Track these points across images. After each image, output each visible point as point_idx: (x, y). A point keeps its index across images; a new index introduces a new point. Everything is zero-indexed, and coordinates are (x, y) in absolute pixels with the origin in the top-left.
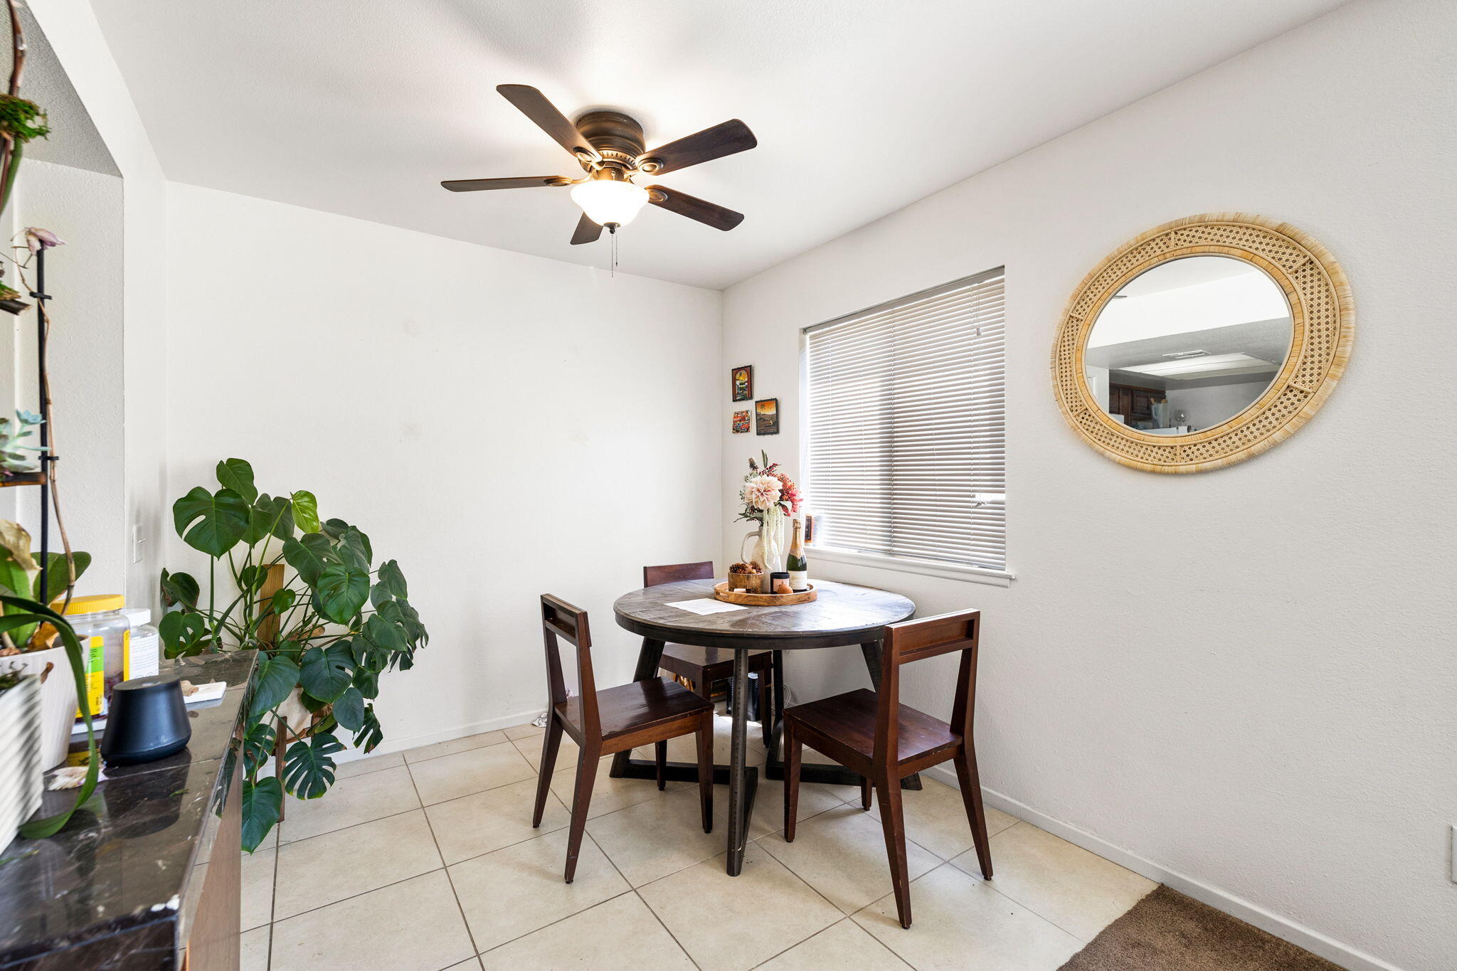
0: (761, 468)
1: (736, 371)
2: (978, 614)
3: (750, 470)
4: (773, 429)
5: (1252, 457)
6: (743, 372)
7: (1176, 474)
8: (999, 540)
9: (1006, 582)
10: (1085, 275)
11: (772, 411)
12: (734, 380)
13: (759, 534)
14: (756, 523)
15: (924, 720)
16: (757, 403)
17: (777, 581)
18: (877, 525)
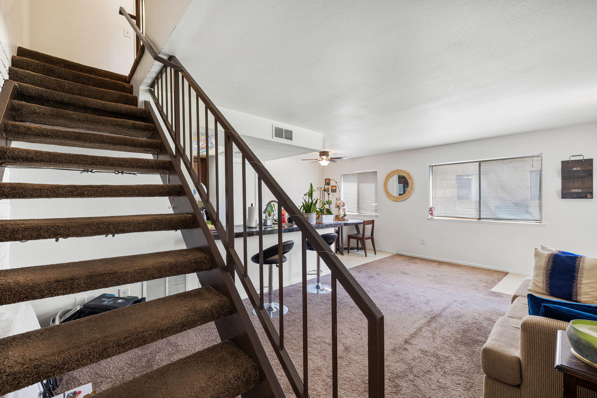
0: (338, 200)
1: (326, 180)
2: (374, 220)
4: (335, 192)
5: (405, 199)
6: (328, 180)
7: (398, 201)
8: (376, 211)
9: (377, 217)
10: (387, 174)
11: (335, 188)
12: (325, 181)
13: (339, 211)
14: (338, 209)
15: (368, 233)
16: (331, 186)
17: (343, 218)
18: (356, 209)
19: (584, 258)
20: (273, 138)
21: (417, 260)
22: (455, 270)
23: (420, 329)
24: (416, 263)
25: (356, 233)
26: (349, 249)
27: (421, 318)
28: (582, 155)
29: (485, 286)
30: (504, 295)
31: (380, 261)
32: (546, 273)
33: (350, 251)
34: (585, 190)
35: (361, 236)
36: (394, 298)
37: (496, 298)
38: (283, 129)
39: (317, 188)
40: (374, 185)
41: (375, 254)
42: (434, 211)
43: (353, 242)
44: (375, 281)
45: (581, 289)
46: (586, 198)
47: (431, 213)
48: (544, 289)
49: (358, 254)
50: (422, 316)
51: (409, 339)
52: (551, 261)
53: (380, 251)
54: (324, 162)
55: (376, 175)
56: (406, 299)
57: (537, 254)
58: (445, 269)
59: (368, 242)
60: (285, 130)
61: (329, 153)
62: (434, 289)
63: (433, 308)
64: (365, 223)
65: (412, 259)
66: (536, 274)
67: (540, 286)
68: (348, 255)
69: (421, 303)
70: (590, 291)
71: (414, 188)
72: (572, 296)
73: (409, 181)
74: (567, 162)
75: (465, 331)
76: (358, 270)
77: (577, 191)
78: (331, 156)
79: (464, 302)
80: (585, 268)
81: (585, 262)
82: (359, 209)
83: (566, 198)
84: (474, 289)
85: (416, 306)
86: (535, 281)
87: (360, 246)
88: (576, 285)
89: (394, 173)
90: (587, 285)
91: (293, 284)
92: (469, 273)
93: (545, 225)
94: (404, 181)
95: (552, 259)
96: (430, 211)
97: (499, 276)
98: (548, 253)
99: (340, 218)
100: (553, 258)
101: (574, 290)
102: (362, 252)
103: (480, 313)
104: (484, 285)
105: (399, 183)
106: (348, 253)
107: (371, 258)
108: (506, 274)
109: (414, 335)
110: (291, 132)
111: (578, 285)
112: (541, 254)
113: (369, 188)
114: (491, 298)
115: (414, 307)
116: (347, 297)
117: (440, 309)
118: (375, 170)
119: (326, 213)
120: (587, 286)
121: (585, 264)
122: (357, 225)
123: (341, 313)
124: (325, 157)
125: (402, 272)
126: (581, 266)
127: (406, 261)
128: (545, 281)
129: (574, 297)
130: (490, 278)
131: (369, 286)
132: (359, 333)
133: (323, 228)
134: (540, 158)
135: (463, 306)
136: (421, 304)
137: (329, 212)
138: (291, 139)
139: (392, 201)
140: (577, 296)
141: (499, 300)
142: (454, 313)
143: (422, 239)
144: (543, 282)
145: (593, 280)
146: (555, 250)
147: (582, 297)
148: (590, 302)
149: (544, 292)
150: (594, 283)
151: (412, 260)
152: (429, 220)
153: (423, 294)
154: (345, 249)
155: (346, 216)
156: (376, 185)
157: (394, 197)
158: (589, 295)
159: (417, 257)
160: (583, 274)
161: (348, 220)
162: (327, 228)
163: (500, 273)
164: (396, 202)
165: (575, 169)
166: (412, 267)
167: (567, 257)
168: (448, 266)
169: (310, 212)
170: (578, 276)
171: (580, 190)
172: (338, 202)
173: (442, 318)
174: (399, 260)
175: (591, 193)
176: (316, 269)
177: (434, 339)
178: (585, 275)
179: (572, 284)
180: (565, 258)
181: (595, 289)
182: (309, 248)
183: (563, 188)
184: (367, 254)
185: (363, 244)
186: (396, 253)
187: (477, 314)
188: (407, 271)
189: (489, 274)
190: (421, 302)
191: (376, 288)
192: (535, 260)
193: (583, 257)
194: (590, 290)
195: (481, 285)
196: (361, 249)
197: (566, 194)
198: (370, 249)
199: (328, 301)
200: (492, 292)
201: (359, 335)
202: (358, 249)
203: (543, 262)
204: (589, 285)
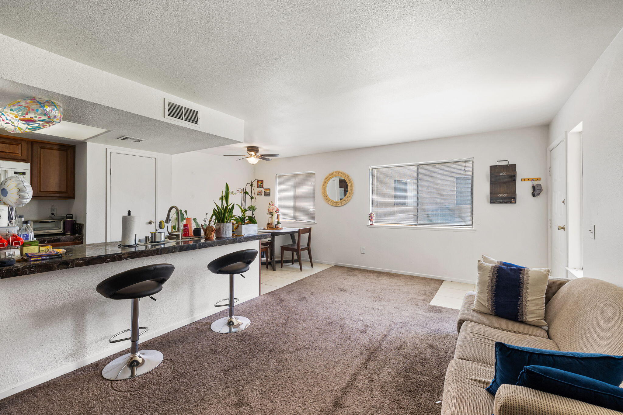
0: (271, 205)
1: (258, 181)
2: (311, 228)
3: (269, 205)
4: (269, 195)
5: (345, 204)
6: (260, 181)
7: (337, 207)
8: (314, 218)
9: (315, 224)
10: (326, 176)
11: (268, 191)
12: (258, 183)
13: (272, 218)
14: (271, 215)
15: (304, 243)
16: (264, 189)
17: (276, 226)
18: (292, 215)
19: (528, 271)
20: (164, 117)
21: (357, 271)
22: (395, 281)
23: (355, 376)
24: (355, 275)
25: (292, 243)
26: (282, 262)
27: (357, 357)
28: (507, 160)
29: (424, 300)
30: (443, 309)
31: (317, 276)
32: (491, 289)
33: (284, 264)
34: (510, 195)
35: (296, 247)
36: (326, 328)
37: (436, 315)
38: (181, 108)
39: (237, 190)
40: (312, 188)
41: (312, 266)
42: (373, 217)
43: (288, 255)
44: (307, 305)
45: (527, 308)
46: (511, 203)
47: (370, 219)
48: (489, 309)
49: (293, 268)
50: (359, 352)
51: (341, 398)
52: (496, 275)
53: (318, 263)
54: (253, 160)
55: (315, 177)
56: (340, 328)
57: (481, 268)
58: (385, 280)
59: (304, 254)
60: (185, 108)
61: (259, 149)
62: (373, 308)
63: (372, 338)
64: (301, 232)
65: (351, 270)
66: (481, 291)
67: (485, 305)
68: (282, 270)
69: (358, 332)
70: (535, 310)
71: (353, 192)
72: (517, 315)
73: (349, 185)
74: (495, 166)
75: (408, 370)
76: (289, 290)
77: (503, 195)
78: (261, 152)
79: (405, 324)
80: (529, 282)
81: (529, 275)
82: (295, 216)
83: (494, 203)
84: (413, 304)
85: (352, 336)
86: (479, 299)
87: (296, 258)
88: (521, 302)
89: (333, 175)
90: (532, 302)
91: (197, 320)
92: (408, 285)
93: (476, 230)
94: (344, 184)
95: (496, 273)
96: (369, 217)
97: (435, 285)
98: (491, 265)
99: (272, 226)
100: (497, 271)
101: (520, 308)
102: (297, 266)
103: (421, 337)
104: (423, 298)
105: (340, 187)
106: (282, 267)
107: (308, 272)
108: (441, 282)
109: (346, 391)
110: (196, 113)
111: (524, 302)
112: (485, 266)
113: (306, 191)
114: (431, 314)
115: (349, 339)
116: (267, 334)
117: (379, 337)
118: (313, 171)
119: (248, 222)
120: (532, 304)
121: (529, 278)
122: (292, 234)
123: (254, 363)
124: (253, 153)
125: (339, 289)
126: (526, 281)
127: (344, 273)
128: (490, 299)
129: (520, 317)
130: (428, 289)
131: (299, 313)
132: (272, 399)
133: (242, 242)
134: (471, 163)
135: (403, 331)
136: (358, 334)
137: (252, 221)
138: (196, 122)
139: (331, 206)
140: (522, 315)
141: (438, 317)
142: (394, 342)
143: (361, 248)
144: (488, 300)
145: (538, 296)
146: (496, 261)
147: (528, 317)
148: (536, 322)
149: (489, 312)
150: (539, 300)
151: (351, 272)
152: (369, 226)
153: (361, 318)
154: (277, 262)
155: (280, 224)
156: (314, 189)
157: (333, 202)
158: (535, 313)
159: (356, 268)
160: (528, 289)
161: (282, 229)
162: (248, 241)
163: (436, 282)
164: (335, 207)
165: (501, 174)
166: (351, 281)
167: (511, 270)
168: (387, 277)
169: (223, 222)
170: (524, 292)
171: (506, 195)
172: (271, 207)
173: (382, 352)
174: (337, 272)
175: (515, 198)
176: (228, 297)
177: (371, 390)
178: (530, 290)
179: (517, 302)
180: (509, 271)
181: (539, 307)
182: (218, 270)
183: (491, 193)
184: (303, 268)
185: (299, 256)
186: (335, 265)
187: (419, 340)
188: (345, 287)
189: (426, 283)
190: (358, 330)
191: (307, 314)
192: (479, 273)
193: (526, 269)
194: (534, 308)
195: (420, 298)
196: (296, 261)
197: (494, 199)
198: (306, 261)
199: (239, 343)
200: (431, 306)
201: (272, 402)
202: (293, 261)
203: (487, 277)
204: (534, 302)
